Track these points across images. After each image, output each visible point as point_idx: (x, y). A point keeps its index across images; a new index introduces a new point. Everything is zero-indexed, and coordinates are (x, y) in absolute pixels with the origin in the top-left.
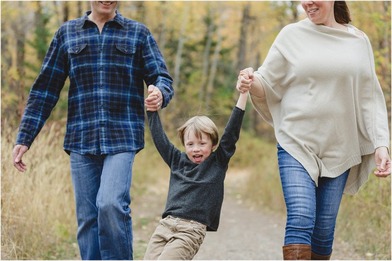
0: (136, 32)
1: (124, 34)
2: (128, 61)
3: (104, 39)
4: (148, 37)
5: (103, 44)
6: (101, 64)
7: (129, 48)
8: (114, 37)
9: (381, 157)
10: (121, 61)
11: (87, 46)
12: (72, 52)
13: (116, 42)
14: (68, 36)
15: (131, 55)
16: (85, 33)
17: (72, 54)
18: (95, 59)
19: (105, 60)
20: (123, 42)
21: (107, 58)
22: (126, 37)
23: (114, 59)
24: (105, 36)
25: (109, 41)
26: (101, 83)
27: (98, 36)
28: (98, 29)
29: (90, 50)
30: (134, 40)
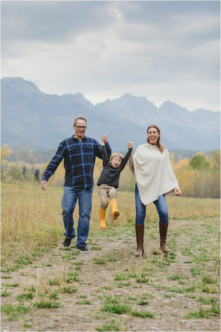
0: (92, 141)
1: (88, 142)
2: (91, 152)
3: (82, 145)
4: (97, 142)
5: (82, 147)
6: (82, 154)
7: (91, 147)
8: (85, 144)
9: (177, 189)
10: (89, 152)
11: (76, 148)
12: (70, 150)
13: (86, 145)
14: (68, 145)
15: (92, 150)
16: (74, 143)
17: (70, 151)
18: (80, 152)
19: (83, 153)
20: (89, 145)
21: (84, 152)
22: (89, 143)
23: (86, 152)
24: (82, 144)
25: (84, 146)
26: (83, 161)
27: (79, 144)
28: (79, 141)
29: (77, 149)
30: (92, 144)
